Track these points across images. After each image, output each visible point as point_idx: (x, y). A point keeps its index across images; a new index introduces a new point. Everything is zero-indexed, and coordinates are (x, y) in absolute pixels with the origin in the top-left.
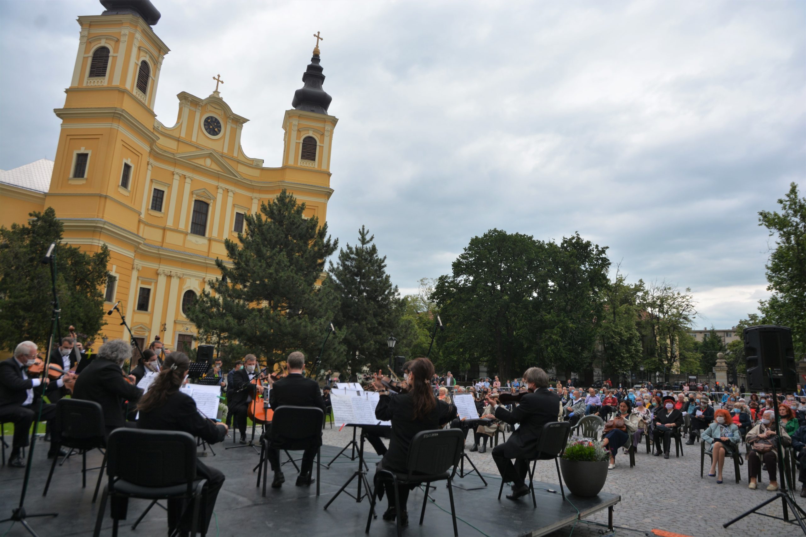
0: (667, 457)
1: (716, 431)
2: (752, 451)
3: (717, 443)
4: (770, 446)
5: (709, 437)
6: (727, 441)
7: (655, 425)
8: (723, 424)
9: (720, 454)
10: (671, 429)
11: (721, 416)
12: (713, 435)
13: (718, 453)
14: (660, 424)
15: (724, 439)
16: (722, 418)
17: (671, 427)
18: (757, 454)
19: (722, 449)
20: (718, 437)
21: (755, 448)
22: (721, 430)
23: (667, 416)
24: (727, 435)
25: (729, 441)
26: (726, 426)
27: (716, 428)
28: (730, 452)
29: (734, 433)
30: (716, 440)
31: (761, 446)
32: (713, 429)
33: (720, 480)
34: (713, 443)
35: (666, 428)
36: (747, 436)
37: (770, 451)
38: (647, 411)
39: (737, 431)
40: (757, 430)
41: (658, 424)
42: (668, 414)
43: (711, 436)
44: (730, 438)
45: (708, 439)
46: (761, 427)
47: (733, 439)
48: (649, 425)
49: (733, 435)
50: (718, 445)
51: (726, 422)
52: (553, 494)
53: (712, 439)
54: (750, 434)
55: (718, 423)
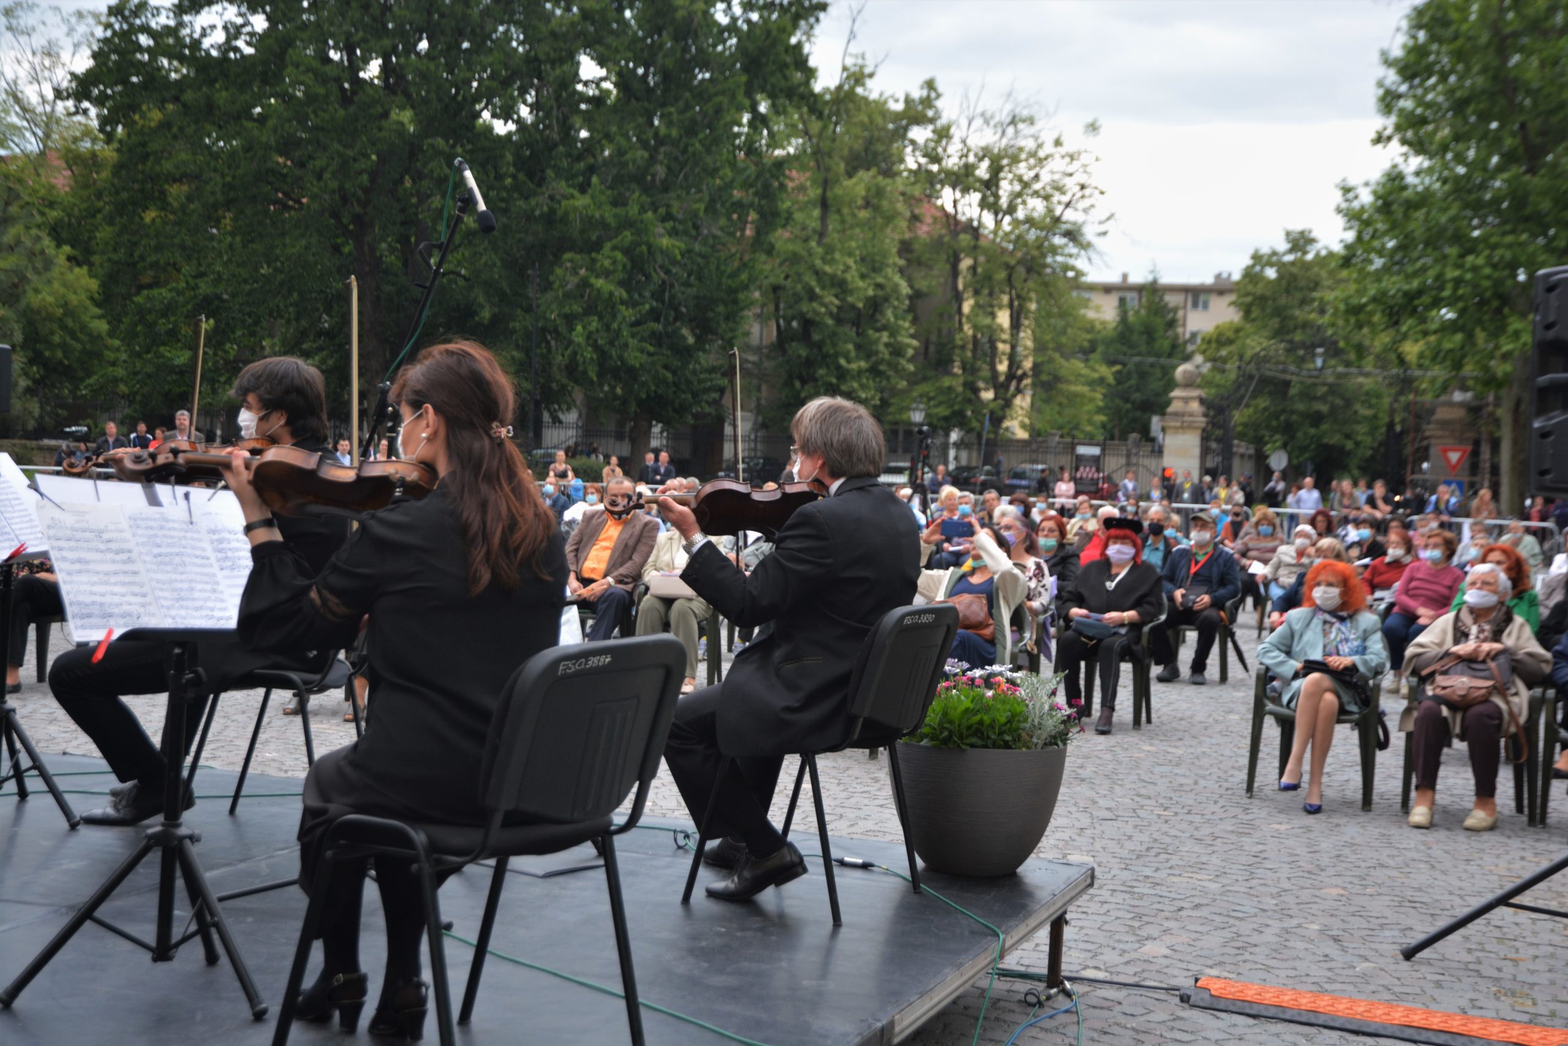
0: (1105, 728)
1: (1308, 636)
2: (1426, 704)
3: (1315, 676)
4: (1489, 683)
5: (1282, 657)
6: (1346, 669)
7: (1068, 620)
8: (1333, 613)
9: (1322, 715)
10: (1123, 631)
11: (1330, 585)
12: (1296, 648)
13: (1316, 711)
14: (1084, 611)
15: (1335, 661)
16: (1335, 591)
17: (1122, 625)
18: (1445, 711)
19: (1329, 697)
20: (1317, 655)
21: (1439, 692)
22: (1325, 634)
23: (1111, 585)
24: (1345, 648)
25: (1352, 669)
26: (1342, 620)
27: (1308, 625)
28: (1353, 708)
29: (1368, 643)
30: (1310, 667)
31: (1460, 683)
32: (1297, 627)
33: (1315, 801)
34: (1296, 676)
35: (1106, 627)
36: (1410, 651)
37: (1485, 700)
38: (1038, 566)
39: (1378, 636)
40: (1444, 632)
41: (1076, 612)
42: (1111, 578)
43: (1289, 653)
44: (1356, 659)
45: (1282, 663)
46: (1457, 618)
47: (1365, 662)
48: (1041, 618)
49: (1363, 650)
50: (1316, 683)
51: (1344, 606)
52: (859, 874)
53: (1296, 665)
54: (1421, 645)
55: (1318, 609)
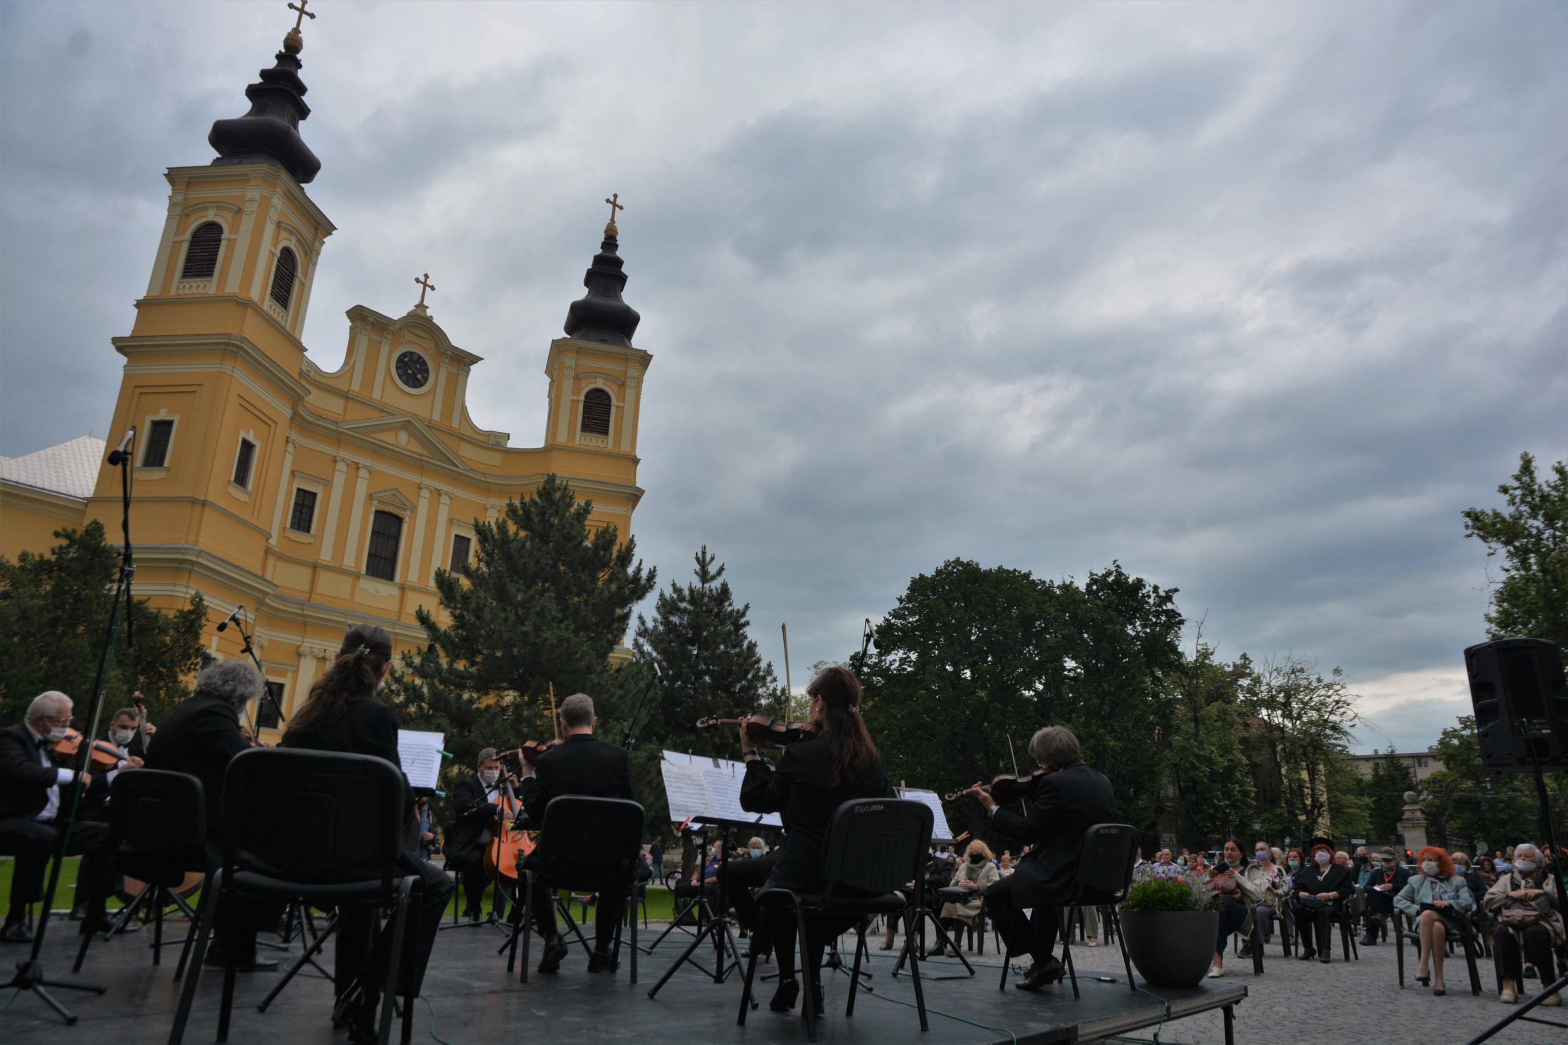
0: (1327, 960)
1: (1423, 891)
2: (1499, 926)
3: (1427, 912)
4: (1536, 913)
5: (1409, 903)
6: (1446, 907)
7: (1298, 898)
8: (1435, 877)
9: (1435, 935)
10: (1330, 904)
11: (1430, 860)
12: (1417, 898)
13: (1431, 933)
14: (1307, 894)
15: (1438, 903)
16: (1434, 864)
17: (1329, 900)
18: (1511, 931)
19: (1438, 924)
20: (1429, 900)
21: (1505, 919)
22: (1433, 889)
23: (1320, 878)
24: (1445, 896)
25: (1450, 908)
26: (1442, 881)
27: (1422, 885)
28: (1455, 932)
29: (1460, 894)
30: (1424, 906)
31: (1517, 913)
32: (1415, 886)
33: (1440, 988)
34: (1418, 913)
35: (1320, 901)
36: (1487, 897)
37: (1536, 922)
38: (1279, 870)
39: (1466, 889)
40: (1505, 885)
41: (1303, 894)
42: (1321, 874)
43: (1413, 902)
44: (1452, 902)
45: (1408, 907)
46: (1512, 878)
47: (1458, 904)
48: (1284, 899)
49: (1458, 897)
50: (1429, 916)
51: (1441, 873)
53: (1417, 907)
54: (1492, 894)
55: (1427, 875)
